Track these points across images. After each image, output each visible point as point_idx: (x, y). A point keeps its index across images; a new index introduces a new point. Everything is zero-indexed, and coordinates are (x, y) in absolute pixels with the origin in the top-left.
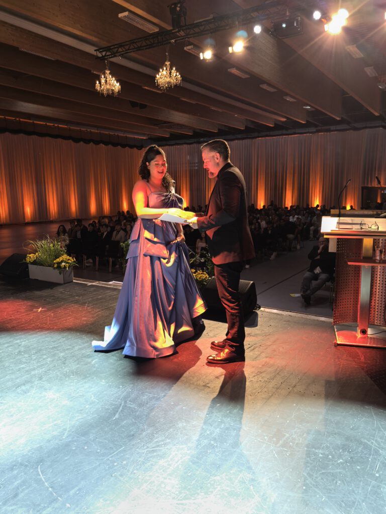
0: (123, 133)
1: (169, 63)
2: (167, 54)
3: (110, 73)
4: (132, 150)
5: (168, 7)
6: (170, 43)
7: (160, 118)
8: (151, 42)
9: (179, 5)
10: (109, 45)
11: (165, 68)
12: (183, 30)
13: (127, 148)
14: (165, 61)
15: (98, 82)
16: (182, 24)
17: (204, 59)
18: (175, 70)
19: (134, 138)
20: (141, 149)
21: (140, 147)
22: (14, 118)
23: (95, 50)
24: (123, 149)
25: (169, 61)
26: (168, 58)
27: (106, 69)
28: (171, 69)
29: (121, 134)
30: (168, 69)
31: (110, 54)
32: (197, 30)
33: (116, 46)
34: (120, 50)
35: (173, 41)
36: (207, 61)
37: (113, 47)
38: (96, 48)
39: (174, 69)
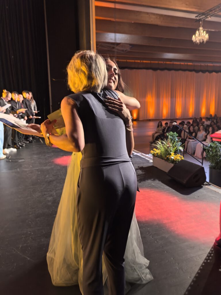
3: (203, 29)
22: (163, 62)
23: (196, 17)
27: (200, 27)
34: (210, 13)
37: (206, 12)
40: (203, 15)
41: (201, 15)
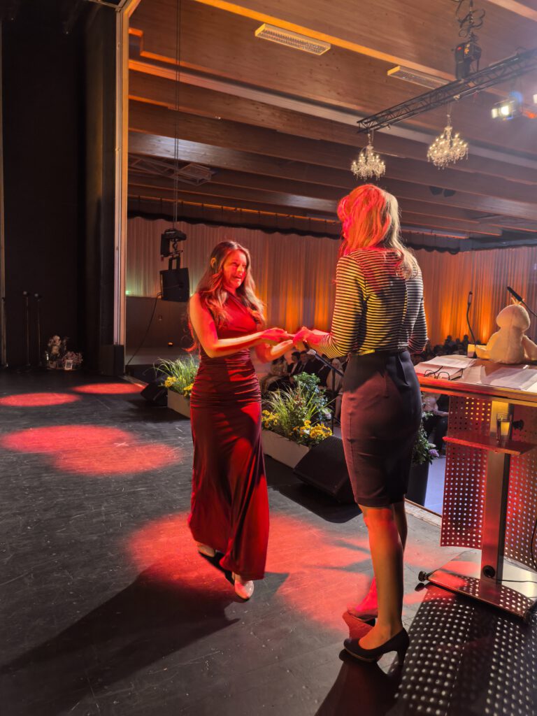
0: (430, 230)
1: (451, 128)
2: (448, 116)
3: (373, 149)
4: (442, 254)
5: (453, 50)
6: (454, 100)
7: (479, 209)
8: (427, 102)
9: (468, 46)
10: (376, 112)
11: (442, 137)
12: (473, 80)
13: (435, 251)
14: (446, 126)
15: (354, 163)
16: (472, 71)
17: (499, 118)
18: (459, 137)
19: (447, 237)
20: (455, 254)
21: (455, 251)
22: (287, 215)
23: (358, 122)
24: (429, 253)
25: (451, 125)
26: (449, 121)
27: (368, 144)
28: (453, 136)
29: (427, 232)
30: (448, 137)
31: (376, 123)
32: (492, 76)
33: (383, 114)
34: (389, 117)
35: (458, 96)
36: (504, 119)
37: (380, 115)
38: (360, 119)
39: (457, 136)
40: (373, 120)
41: (369, 120)
